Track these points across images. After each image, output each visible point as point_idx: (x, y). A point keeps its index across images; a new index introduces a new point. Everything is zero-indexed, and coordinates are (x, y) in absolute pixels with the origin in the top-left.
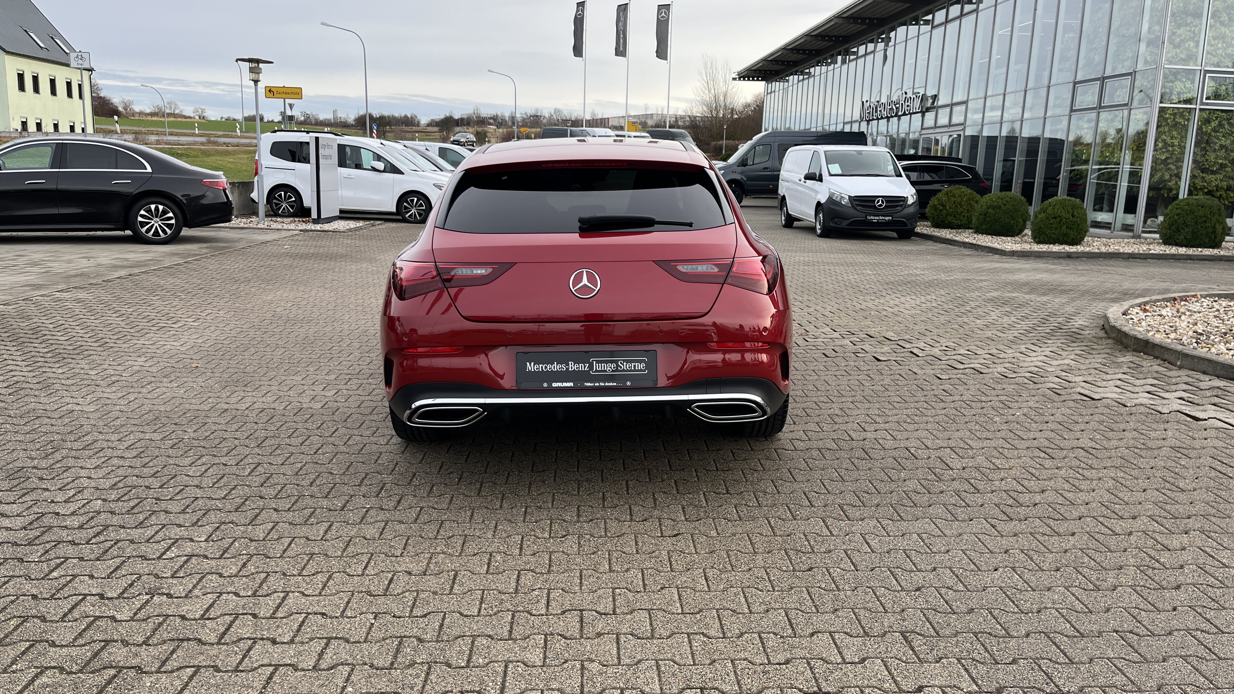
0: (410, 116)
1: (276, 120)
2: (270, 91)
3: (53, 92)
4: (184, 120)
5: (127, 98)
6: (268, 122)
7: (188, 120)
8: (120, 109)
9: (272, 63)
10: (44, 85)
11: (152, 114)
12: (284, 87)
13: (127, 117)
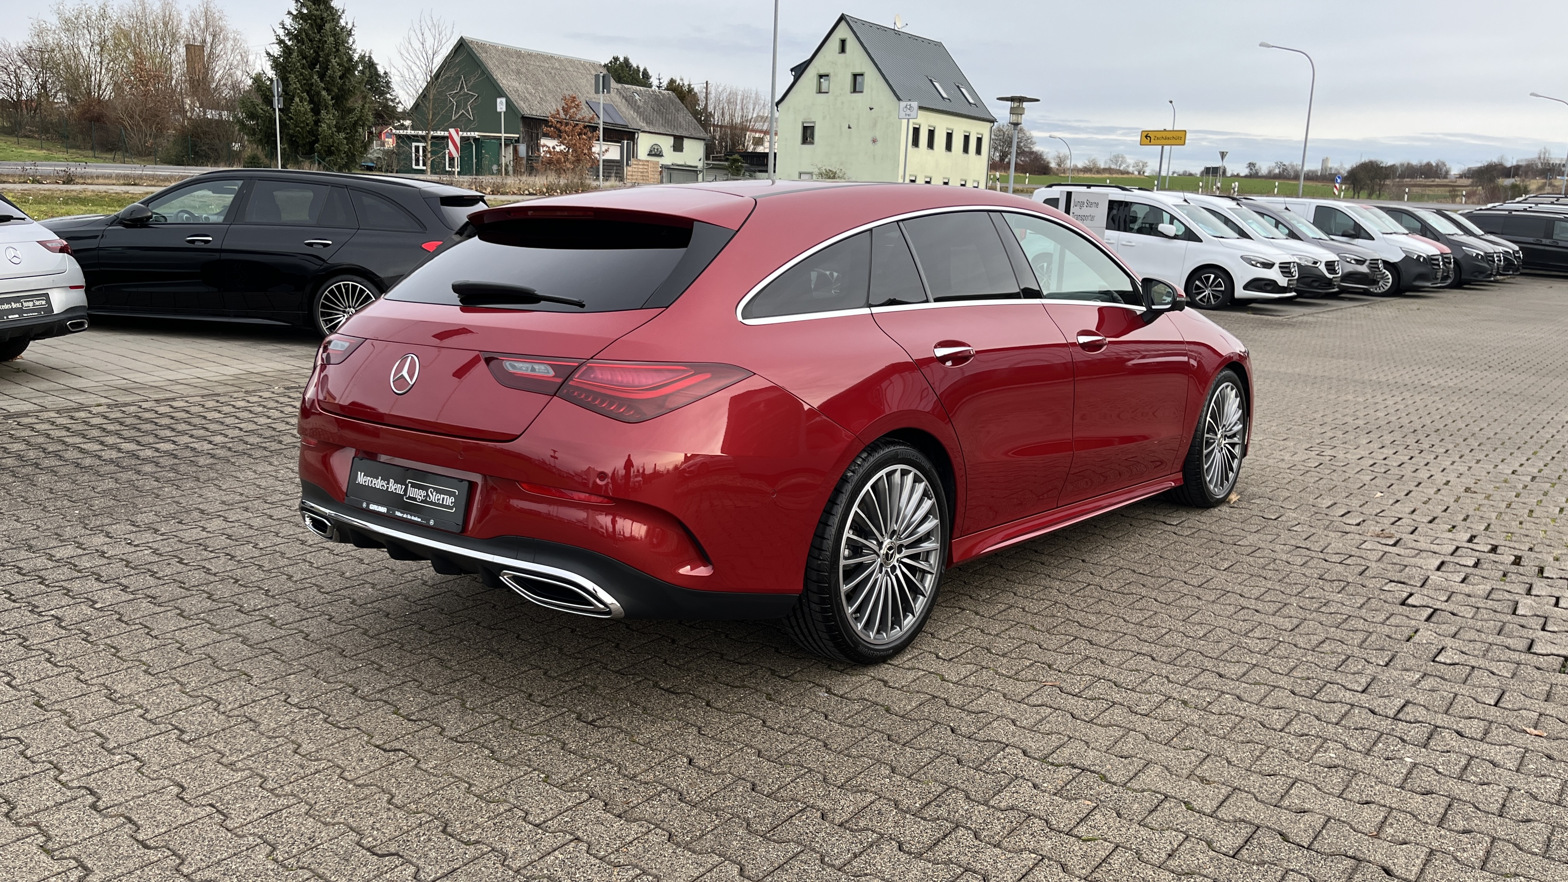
0: (1434, 164)
1: (1242, 174)
2: (1146, 137)
3: (949, 147)
4: (1120, 176)
5: (1064, 151)
6: (1233, 176)
7: (1125, 176)
8: (1053, 165)
9: (1038, 100)
10: (940, 140)
11: (1086, 170)
12: (1165, 130)
13: (1057, 175)
